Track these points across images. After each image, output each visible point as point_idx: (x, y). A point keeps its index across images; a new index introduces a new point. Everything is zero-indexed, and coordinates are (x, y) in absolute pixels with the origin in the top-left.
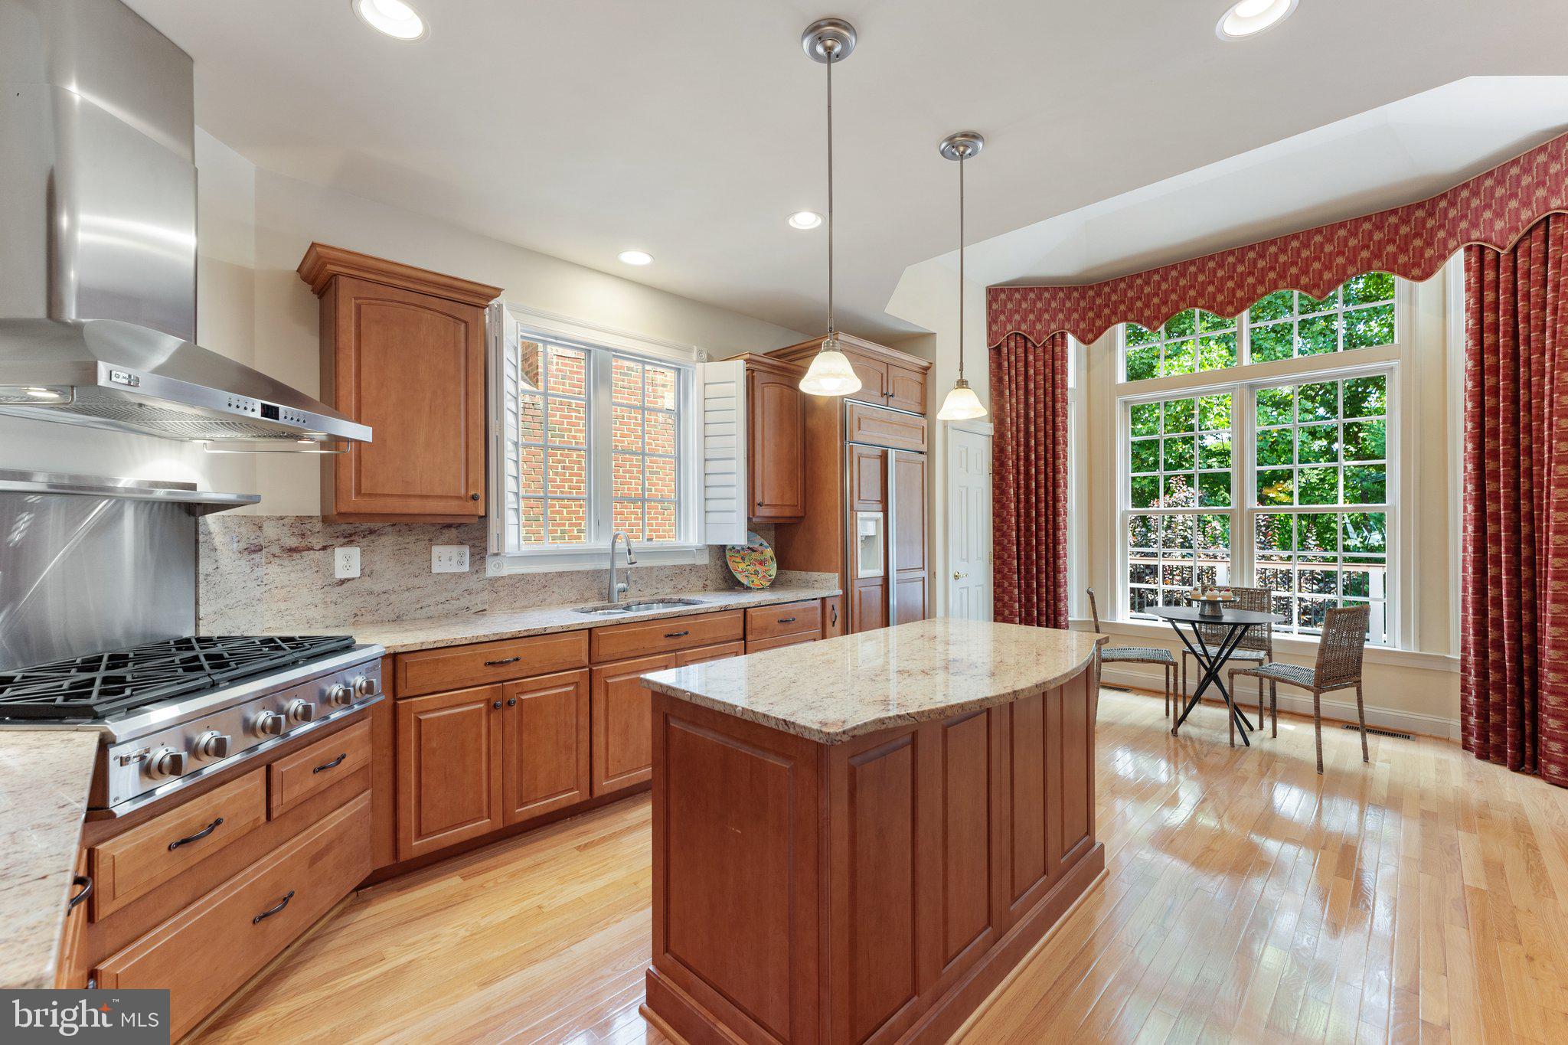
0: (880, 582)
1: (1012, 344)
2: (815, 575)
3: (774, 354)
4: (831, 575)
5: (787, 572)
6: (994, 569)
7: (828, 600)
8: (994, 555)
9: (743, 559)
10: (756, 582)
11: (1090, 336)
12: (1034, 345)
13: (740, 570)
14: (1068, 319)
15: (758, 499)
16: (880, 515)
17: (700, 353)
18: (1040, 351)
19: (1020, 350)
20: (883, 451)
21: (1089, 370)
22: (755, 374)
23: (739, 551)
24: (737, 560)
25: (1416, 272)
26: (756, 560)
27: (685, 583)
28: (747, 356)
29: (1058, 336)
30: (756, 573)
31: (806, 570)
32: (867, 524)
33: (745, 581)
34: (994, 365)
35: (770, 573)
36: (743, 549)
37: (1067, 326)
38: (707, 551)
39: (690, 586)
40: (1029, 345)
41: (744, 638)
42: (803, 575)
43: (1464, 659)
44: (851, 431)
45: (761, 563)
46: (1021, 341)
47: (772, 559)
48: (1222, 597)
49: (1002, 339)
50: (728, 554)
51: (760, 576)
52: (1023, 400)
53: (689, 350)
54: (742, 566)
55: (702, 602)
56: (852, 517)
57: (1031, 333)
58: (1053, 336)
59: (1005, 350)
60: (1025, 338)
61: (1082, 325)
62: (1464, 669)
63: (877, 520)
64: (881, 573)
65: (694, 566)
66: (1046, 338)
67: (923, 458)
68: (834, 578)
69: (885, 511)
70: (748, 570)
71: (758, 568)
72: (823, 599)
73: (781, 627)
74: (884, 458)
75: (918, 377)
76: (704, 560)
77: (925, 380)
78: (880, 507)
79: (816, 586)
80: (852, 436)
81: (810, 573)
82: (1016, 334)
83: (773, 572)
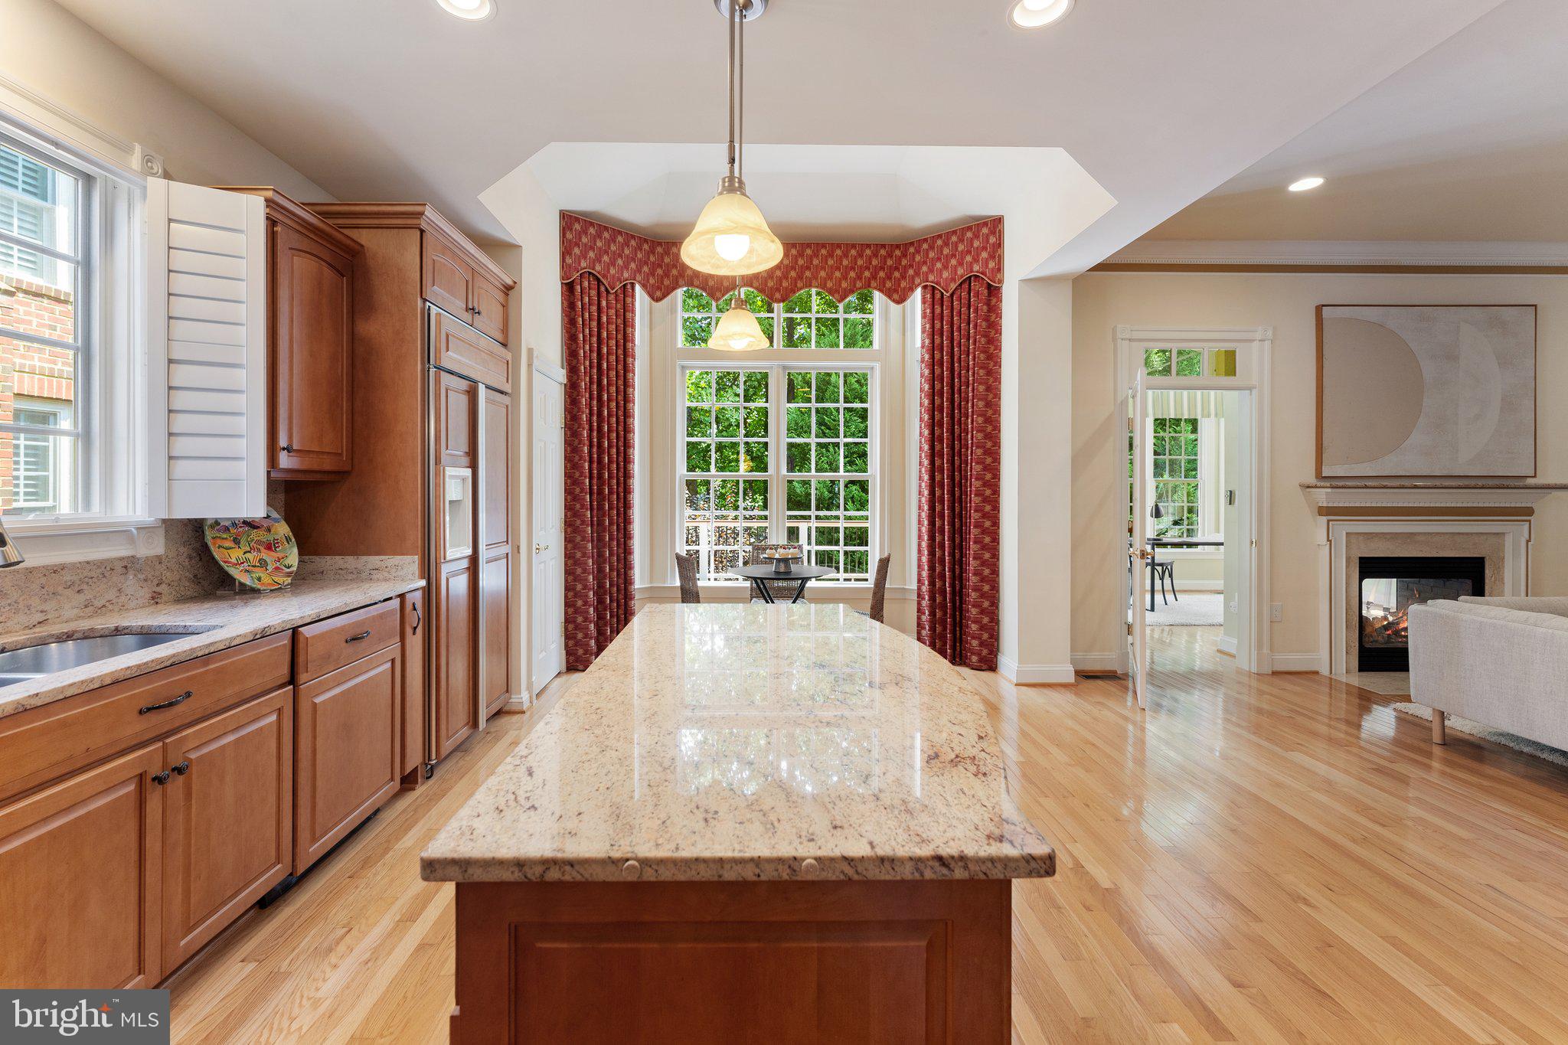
0: (465, 564)
1: (586, 284)
2: (374, 560)
3: (318, 208)
4: (408, 558)
5: (316, 559)
6: (566, 538)
7: (408, 596)
8: (565, 522)
9: (237, 541)
10: (266, 579)
11: (658, 294)
12: (607, 290)
13: (234, 560)
14: (639, 270)
15: (283, 442)
16: (468, 472)
17: (147, 159)
18: (611, 297)
19: (594, 293)
20: (470, 386)
21: (651, 329)
22: (278, 229)
23: (227, 529)
24: (227, 544)
25: (896, 296)
26: (259, 542)
27: (111, 595)
28: (270, 194)
29: (629, 286)
30: (263, 564)
31: (356, 553)
32: (454, 483)
33: (246, 580)
34: (566, 304)
35: (288, 562)
36: (234, 524)
37: (639, 277)
38: (162, 532)
39: (123, 599)
40: (602, 289)
41: (293, 680)
42: (350, 562)
43: (919, 589)
44: (438, 351)
45: (269, 547)
46: (594, 283)
47: (288, 540)
48: (792, 554)
49: (576, 275)
50: (209, 535)
51: (270, 568)
52: (596, 349)
53: (128, 150)
54: (236, 554)
55: (209, 629)
56: (437, 474)
57: (605, 276)
58: (625, 285)
59: (578, 288)
60: (598, 280)
61: (652, 281)
62: (919, 595)
63: (464, 480)
64: (469, 552)
65: (133, 559)
66: (619, 286)
67: (506, 400)
68: (410, 564)
69: (474, 466)
70: (247, 560)
71: (265, 555)
72: (402, 596)
73: (350, 649)
74: (472, 394)
75: (500, 296)
76: (157, 547)
77: (507, 301)
78: (465, 460)
79: (375, 577)
80: (438, 357)
81: (365, 558)
82: (590, 273)
83: (293, 558)
